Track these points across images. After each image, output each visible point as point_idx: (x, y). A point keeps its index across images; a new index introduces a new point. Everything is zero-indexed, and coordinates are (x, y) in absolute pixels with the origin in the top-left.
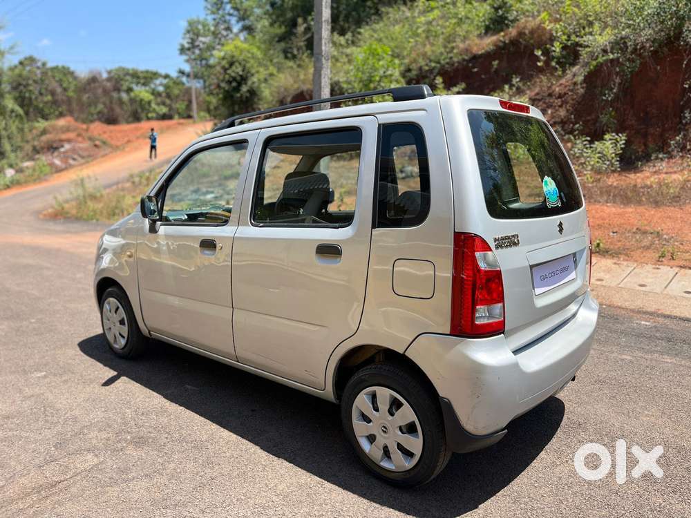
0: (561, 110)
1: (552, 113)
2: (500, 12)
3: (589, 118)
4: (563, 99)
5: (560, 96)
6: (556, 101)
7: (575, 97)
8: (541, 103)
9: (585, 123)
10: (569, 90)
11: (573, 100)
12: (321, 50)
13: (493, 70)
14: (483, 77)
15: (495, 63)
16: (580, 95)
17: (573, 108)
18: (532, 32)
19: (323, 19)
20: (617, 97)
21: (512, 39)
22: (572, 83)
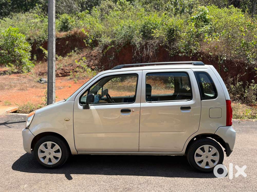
0: (96, 61)
1: (93, 62)
2: (66, 24)
3: (106, 64)
4: (96, 57)
5: (95, 56)
6: (94, 58)
7: (100, 57)
8: (89, 58)
9: (105, 66)
10: (97, 55)
11: (99, 58)
12: (53, 34)
13: (66, 44)
14: (62, 46)
15: (67, 42)
16: (101, 57)
17: (100, 60)
18: (80, 33)
19: (54, 22)
20: (114, 59)
21: (73, 34)
22: (98, 53)
